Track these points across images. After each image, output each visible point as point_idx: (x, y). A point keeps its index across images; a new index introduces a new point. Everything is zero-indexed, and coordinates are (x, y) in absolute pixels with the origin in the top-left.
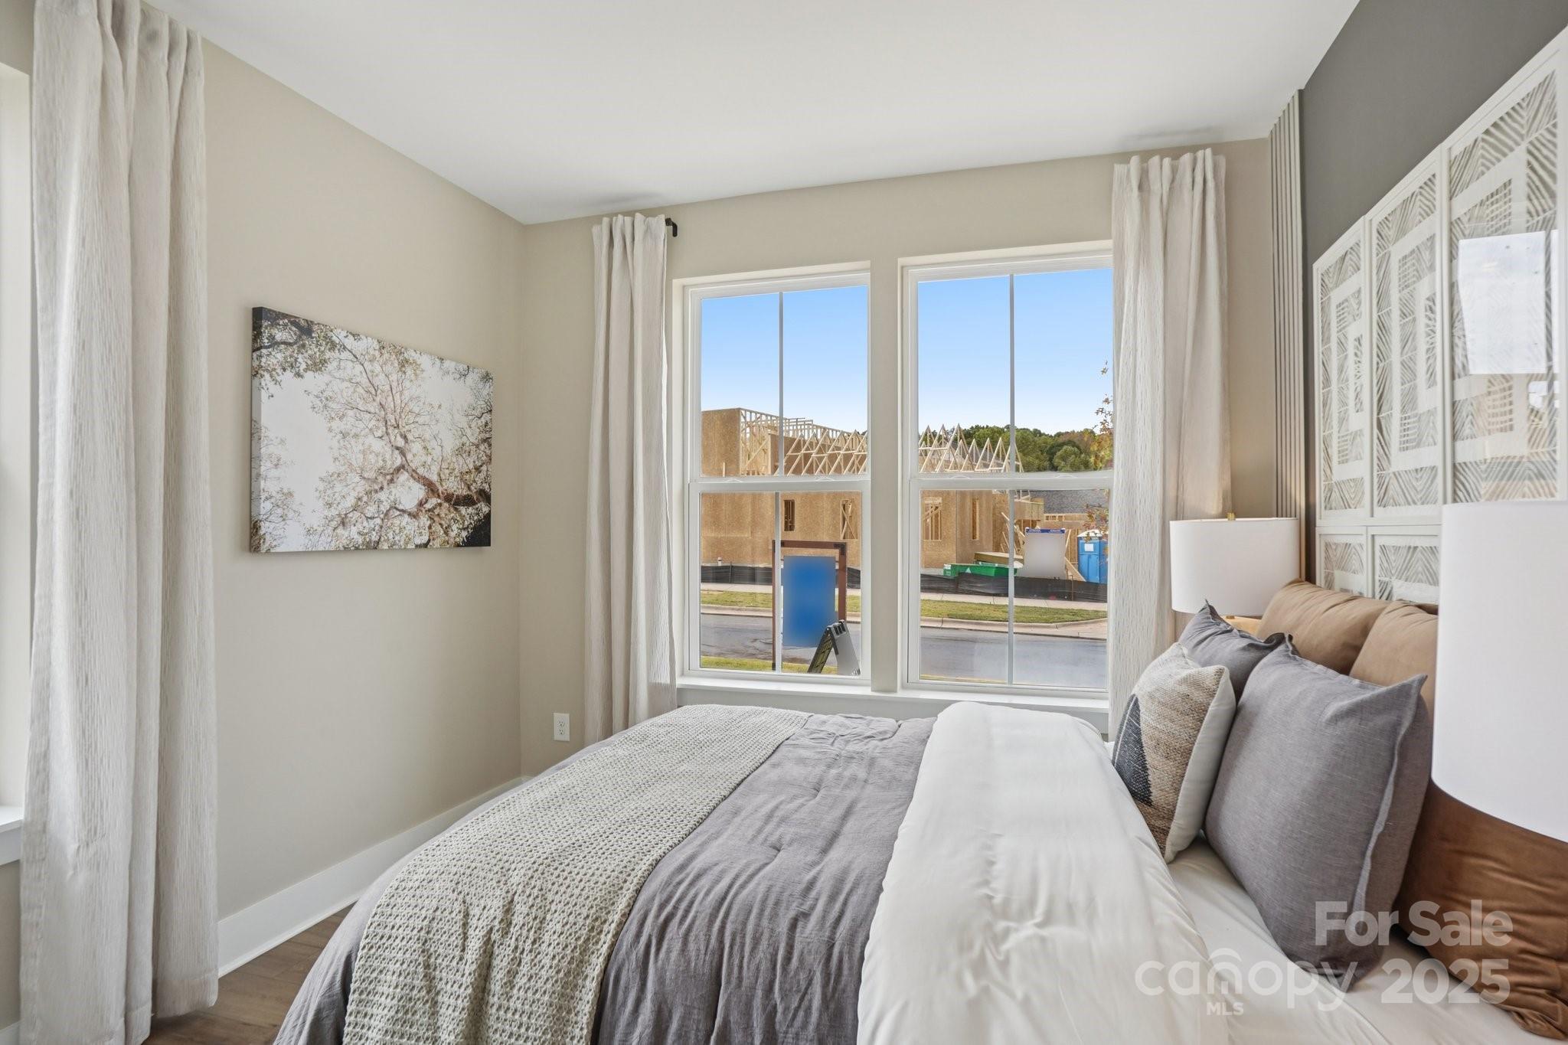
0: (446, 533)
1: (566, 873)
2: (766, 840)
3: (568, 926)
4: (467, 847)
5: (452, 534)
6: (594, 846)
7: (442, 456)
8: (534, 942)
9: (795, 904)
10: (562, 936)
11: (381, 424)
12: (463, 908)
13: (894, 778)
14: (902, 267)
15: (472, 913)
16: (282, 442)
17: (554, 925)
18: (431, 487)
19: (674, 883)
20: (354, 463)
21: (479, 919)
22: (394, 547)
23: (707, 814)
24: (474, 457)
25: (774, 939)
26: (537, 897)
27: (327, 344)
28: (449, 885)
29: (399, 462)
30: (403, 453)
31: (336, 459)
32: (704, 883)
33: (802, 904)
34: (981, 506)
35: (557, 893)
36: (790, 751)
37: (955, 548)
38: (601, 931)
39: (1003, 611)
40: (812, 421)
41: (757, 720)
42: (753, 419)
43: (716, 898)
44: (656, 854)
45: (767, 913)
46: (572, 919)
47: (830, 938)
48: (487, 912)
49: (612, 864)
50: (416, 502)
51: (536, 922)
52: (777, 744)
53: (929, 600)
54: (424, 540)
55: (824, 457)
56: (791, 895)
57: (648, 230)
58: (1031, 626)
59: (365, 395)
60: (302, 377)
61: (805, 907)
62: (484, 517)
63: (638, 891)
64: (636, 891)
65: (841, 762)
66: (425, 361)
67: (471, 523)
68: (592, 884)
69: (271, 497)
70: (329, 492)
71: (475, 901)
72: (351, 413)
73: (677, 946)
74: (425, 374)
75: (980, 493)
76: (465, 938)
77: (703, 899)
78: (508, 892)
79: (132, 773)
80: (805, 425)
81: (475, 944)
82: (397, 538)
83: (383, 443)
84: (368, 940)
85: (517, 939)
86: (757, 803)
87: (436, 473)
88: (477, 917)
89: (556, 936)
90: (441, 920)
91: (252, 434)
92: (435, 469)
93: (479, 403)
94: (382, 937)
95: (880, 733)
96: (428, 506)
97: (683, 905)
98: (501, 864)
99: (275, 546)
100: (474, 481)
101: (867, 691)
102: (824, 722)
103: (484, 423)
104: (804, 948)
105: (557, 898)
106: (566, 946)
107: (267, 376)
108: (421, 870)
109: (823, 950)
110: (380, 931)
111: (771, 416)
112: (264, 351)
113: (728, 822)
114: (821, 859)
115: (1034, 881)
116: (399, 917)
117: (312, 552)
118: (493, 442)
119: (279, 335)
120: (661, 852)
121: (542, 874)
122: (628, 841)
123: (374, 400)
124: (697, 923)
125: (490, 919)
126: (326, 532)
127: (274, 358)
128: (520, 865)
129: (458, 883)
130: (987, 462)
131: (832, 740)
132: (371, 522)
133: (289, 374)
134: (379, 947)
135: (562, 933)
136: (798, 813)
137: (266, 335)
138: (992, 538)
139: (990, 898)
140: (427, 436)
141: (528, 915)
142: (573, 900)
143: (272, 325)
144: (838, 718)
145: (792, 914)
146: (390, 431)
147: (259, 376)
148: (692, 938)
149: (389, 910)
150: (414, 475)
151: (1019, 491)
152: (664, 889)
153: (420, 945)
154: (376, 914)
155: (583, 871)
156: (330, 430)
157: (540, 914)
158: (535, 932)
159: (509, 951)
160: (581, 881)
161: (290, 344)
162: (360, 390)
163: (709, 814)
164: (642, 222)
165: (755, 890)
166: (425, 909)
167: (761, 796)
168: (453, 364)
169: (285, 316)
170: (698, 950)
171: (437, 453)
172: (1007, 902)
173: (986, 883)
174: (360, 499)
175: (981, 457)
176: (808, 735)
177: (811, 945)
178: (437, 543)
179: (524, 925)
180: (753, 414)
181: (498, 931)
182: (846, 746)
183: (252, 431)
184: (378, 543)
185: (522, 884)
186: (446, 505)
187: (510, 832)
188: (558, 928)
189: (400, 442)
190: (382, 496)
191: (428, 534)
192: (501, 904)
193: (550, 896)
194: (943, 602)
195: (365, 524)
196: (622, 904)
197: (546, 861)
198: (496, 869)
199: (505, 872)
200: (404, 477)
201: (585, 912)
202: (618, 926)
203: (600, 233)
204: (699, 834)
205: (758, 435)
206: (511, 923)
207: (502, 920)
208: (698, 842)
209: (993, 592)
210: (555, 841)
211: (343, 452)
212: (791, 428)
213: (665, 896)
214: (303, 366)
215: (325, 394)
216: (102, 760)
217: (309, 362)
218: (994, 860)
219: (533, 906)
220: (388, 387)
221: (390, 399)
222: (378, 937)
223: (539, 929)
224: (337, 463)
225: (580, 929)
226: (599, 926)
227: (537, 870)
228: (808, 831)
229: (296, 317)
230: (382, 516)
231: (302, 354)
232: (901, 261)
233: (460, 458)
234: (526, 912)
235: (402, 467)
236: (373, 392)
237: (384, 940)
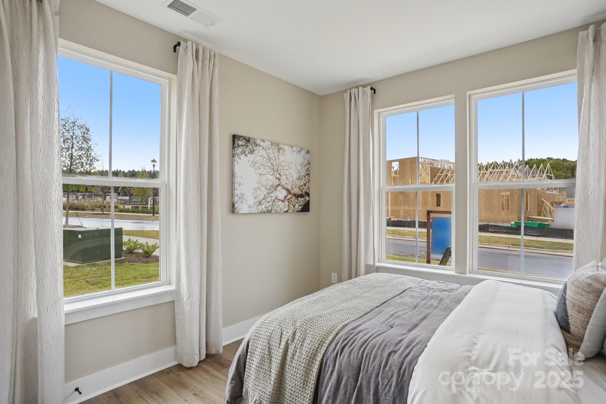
0: (294, 207)
1: (314, 325)
2: (388, 323)
3: (312, 342)
4: (285, 312)
5: (296, 208)
6: (326, 317)
7: (293, 180)
8: (301, 346)
9: (392, 347)
10: (309, 345)
11: (272, 170)
12: (281, 331)
13: (448, 307)
14: (470, 95)
15: (283, 333)
16: (241, 177)
17: (308, 341)
18: (288, 191)
19: (350, 333)
20: (263, 183)
21: (285, 336)
22: (276, 212)
23: (369, 312)
24: (303, 180)
25: (381, 358)
26: (304, 331)
27: (254, 145)
28: (278, 323)
29: (278, 183)
30: (279, 180)
31: (258, 183)
32: (361, 335)
33: (395, 348)
34: (530, 195)
35: (310, 331)
36: (409, 293)
37: (516, 214)
38: (323, 346)
39: (541, 244)
40: (449, 160)
41: (399, 280)
42: (423, 161)
43: (364, 341)
44: (346, 323)
45: (381, 349)
46: (313, 340)
47: (402, 361)
48: (287, 334)
49: (330, 324)
50: (284, 197)
51: (302, 339)
52: (405, 290)
53: (503, 237)
54: (286, 209)
55: (454, 175)
56: (391, 344)
57: (364, 92)
58: (556, 251)
59: (267, 161)
60: (247, 156)
61: (396, 349)
62: (307, 201)
63: (337, 334)
64: (336, 334)
65: (428, 298)
66: (286, 148)
67: (303, 204)
68: (322, 329)
69: (238, 195)
70: (256, 193)
71: (285, 330)
72: (262, 167)
73: (347, 355)
74: (287, 152)
75: (530, 189)
76: (281, 341)
77: (359, 340)
78: (295, 328)
79: (200, 279)
80: (445, 162)
81: (283, 343)
82: (277, 209)
83: (273, 177)
84: (254, 337)
85: (296, 344)
86: (389, 310)
87: (290, 186)
88: (285, 335)
89: (308, 345)
90: (274, 334)
91: (232, 175)
92: (290, 185)
93: (305, 161)
94: (257, 337)
95: (450, 289)
96: (288, 198)
97: (351, 341)
98: (294, 319)
99: (239, 211)
100: (304, 189)
101: (453, 273)
102: (428, 283)
103: (307, 168)
104: (392, 363)
105: (310, 332)
106: (311, 349)
107: (237, 156)
108: (271, 318)
109: (399, 365)
110: (257, 335)
111: (430, 159)
112: (236, 148)
113: (376, 315)
114: (408, 333)
115: (492, 354)
116: (263, 331)
117: (250, 213)
118: (310, 175)
119: (240, 143)
120: (348, 322)
121: (306, 324)
122: (337, 317)
123: (270, 162)
124: (355, 348)
125: (288, 336)
126: (255, 207)
127: (239, 150)
128: (300, 320)
129: (280, 323)
130: (535, 175)
131: (428, 290)
132: (269, 203)
133: (243, 155)
134: (256, 340)
135: (310, 344)
136: (404, 316)
137: (236, 143)
138: (536, 210)
139: (470, 357)
140: (287, 174)
141: (300, 336)
142: (315, 334)
143: (238, 140)
144: (434, 282)
145: (390, 350)
146: (275, 172)
147: (234, 157)
148: (352, 353)
149: (260, 329)
150: (283, 187)
151: (552, 188)
152: (346, 335)
153: (268, 341)
154: (256, 329)
155: (320, 325)
156: (256, 173)
157: (304, 337)
158: (302, 342)
159: (293, 347)
160: (318, 328)
161: (243, 146)
162: (265, 159)
163: (370, 312)
164: (362, 90)
165: (378, 340)
166: (270, 330)
167: (392, 308)
168: (296, 148)
169: (242, 137)
170: (354, 357)
171: (291, 179)
172: (477, 360)
173: (470, 351)
174: (265, 196)
175: (531, 173)
176: (419, 287)
177: (395, 362)
178: (291, 211)
179: (298, 340)
180: (423, 159)
181: (290, 340)
182: (433, 293)
183: (232, 174)
184: (271, 210)
185: (299, 326)
186: (294, 197)
187: (299, 309)
188: (309, 342)
189: (278, 176)
190: (273, 194)
191: (287, 208)
192: (292, 332)
193: (308, 332)
194: (509, 238)
195: (267, 204)
196: (331, 337)
197: (308, 320)
198: (292, 320)
199: (295, 322)
200: (280, 188)
201: (318, 338)
202: (328, 345)
203: (347, 96)
204: (364, 318)
205: (425, 167)
206: (295, 338)
207: (292, 337)
208: (362, 321)
209: (536, 235)
210: (313, 314)
211: (260, 180)
212: (439, 164)
213: (345, 337)
214: (247, 152)
215: (254, 161)
216: (192, 274)
217: (249, 151)
218: (476, 342)
219: (302, 334)
220: (274, 157)
221: (275, 161)
222: (256, 337)
223: (303, 342)
224: (258, 184)
225: (316, 344)
226: (322, 344)
227: (305, 322)
228: (406, 322)
229: (245, 137)
230: (272, 201)
231: (247, 148)
232: (468, 93)
233: (299, 181)
234: (299, 336)
235: (279, 184)
236: (269, 160)
237: (258, 338)
